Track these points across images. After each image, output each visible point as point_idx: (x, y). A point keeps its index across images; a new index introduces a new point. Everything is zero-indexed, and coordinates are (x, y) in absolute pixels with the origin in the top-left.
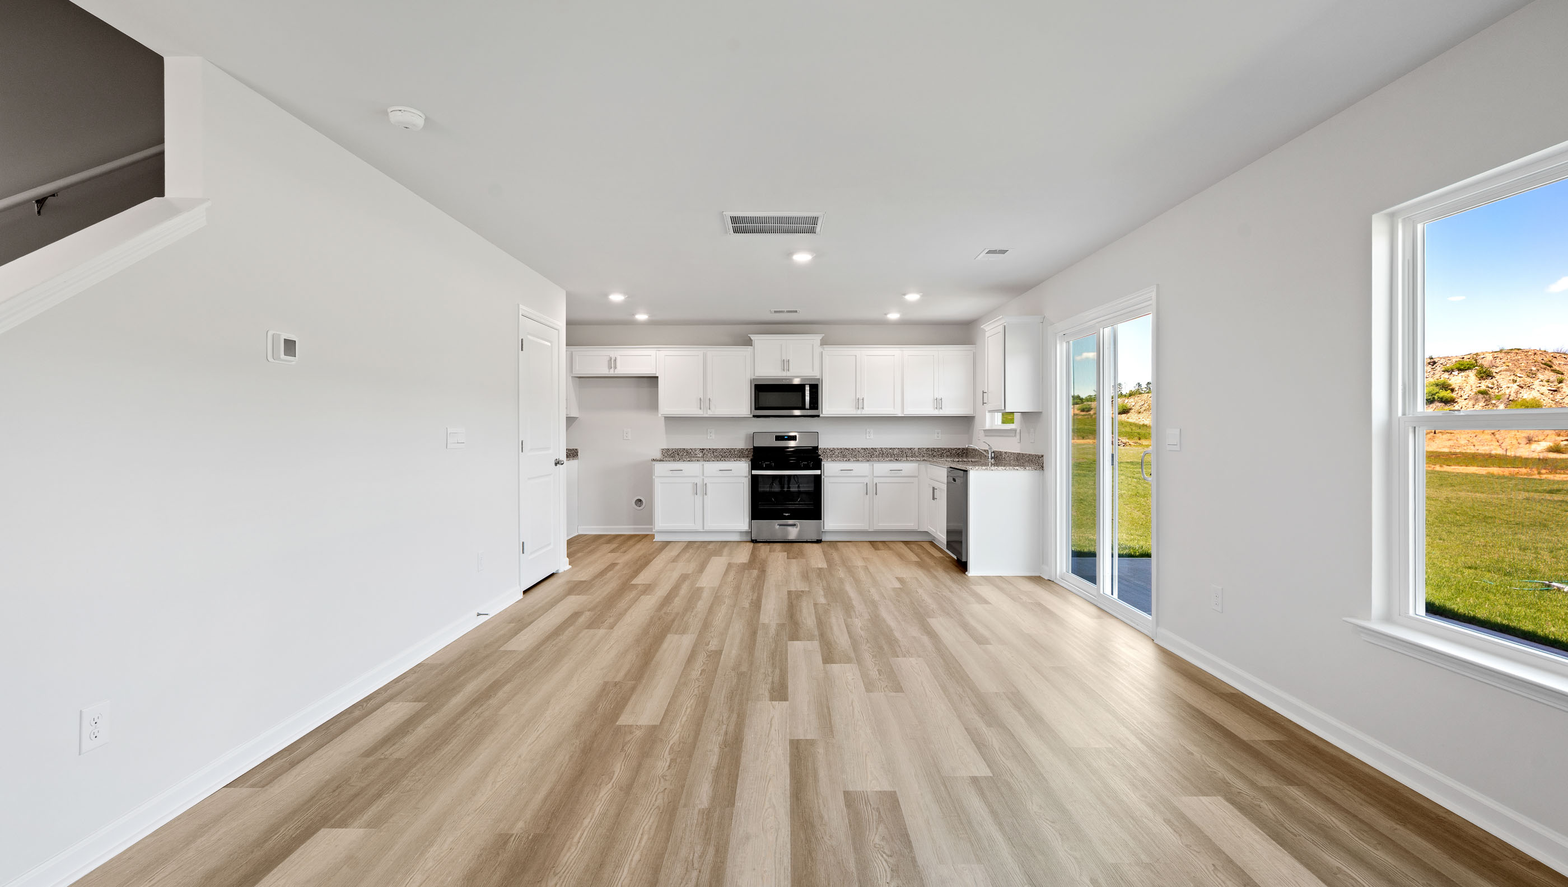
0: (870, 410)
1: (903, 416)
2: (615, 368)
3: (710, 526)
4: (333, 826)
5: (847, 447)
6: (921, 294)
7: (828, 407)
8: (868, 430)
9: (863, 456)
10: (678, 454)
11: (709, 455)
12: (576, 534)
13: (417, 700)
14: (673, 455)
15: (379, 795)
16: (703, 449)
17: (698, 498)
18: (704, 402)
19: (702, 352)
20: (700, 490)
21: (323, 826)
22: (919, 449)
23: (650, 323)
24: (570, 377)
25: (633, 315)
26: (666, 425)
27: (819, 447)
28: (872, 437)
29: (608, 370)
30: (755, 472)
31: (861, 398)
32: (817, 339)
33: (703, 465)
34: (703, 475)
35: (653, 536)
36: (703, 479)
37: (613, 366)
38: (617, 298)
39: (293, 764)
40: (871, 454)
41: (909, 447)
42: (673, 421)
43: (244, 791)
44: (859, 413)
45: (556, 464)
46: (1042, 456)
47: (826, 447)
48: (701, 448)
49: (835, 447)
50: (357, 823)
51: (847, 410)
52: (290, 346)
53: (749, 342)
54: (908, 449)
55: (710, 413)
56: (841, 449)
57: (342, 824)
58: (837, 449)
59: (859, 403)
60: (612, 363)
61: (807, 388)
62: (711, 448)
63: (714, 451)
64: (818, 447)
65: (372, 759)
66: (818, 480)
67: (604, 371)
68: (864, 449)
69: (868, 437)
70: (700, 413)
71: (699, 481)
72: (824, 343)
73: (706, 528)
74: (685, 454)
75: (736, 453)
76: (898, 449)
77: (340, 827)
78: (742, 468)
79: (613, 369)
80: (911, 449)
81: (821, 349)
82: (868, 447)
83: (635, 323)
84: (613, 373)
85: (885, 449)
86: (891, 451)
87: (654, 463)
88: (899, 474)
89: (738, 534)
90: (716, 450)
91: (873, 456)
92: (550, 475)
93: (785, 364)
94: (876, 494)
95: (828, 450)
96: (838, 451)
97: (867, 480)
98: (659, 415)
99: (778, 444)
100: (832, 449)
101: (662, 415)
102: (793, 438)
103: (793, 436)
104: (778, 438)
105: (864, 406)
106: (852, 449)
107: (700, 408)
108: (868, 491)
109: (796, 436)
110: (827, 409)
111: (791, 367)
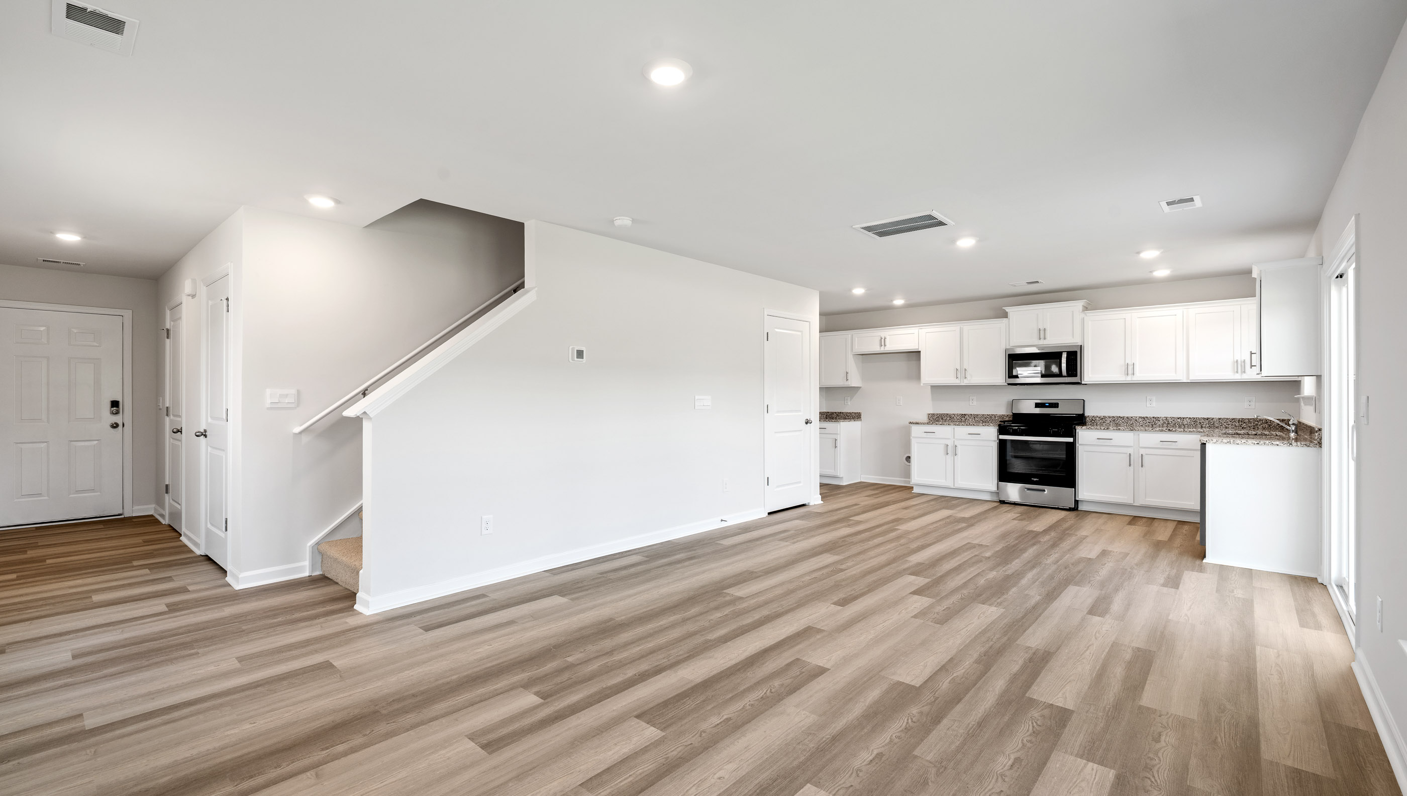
0: (1140, 376)
1: (1189, 381)
2: (885, 345)
3: (960, 483)
4: (560, 596)
5: (1121, 416)
6: (1162, 250)
7: (1091, 372)
8: (1148, 398)
9: (1142, 426)
10: (942, 419)
11: (971, 420)
12: (859, 481)
13: (647, 557)
14: (937, 419)
15: (587, 590)
16: (965, 415)
17: (950, 457)
18: (961, 372)
19: (959, 327)
20: (951, 451)
21: (557, 594)
22: (1220, 419)
23: (908, 306)
24: (852, 356)
25: (892, 301)
26: (933, 399)
27: (1086, 414)
28: (1154, 404)
29: (879, 347)
30: (1002, 437)
31: (1130, 363)
32: (1079, 305)
33: (954, 429)
34: (954, 438)
35: (912, 488)
36: (954, 441)
37: (883, 344)
38: (859, 291)
39: (572, 570)
40: (1152, 423)
41: (1206, 417)
42: (938, 390)
43: (547, 574)
44: (1129, 379)
45: (807, 423)
46: (1320, 430)
47: (1095, 415)
48: (963, 413)
49: (1106, 415)
50: (568, 597)
51: (1116, 376)
52: (580, 354)
53: (1005, 315)
54: (1204, 419)
55: (966, 382)
56: (1113, 417)
57: (563, 596)
58: (1109, 417)
59: (1129, 368)
60: (882, 342)
61: (1064, 356)
62: (972, 414)
63: (976, 416)
64: (1083, 414)
65: (601, 576)
66: (1071, 449)
67: (876, 348)
68: (1143, 418)
69: (1148, 405)
70: (957, 382)
71: (950, 443)
72: (1086, 309)
73: (957, 486)
74: (948, 419)
75: (996, 418)
76: (1190, 418)
77: (562, 596)
78: (991, 433)
79: (883, 346)
80: (1208, 419)
81: (1082, 315)
82: (1148, 416)
83: (892, 308)
84: (883, 350)
85: (1172, 418)
86: (1179, 420)
87: (911, 425)
88: (1173, 446)
89: (989, 494)
90: (977, 415)
91: (1154, 426)
92: (801, 430)
93: (1042, 333)
94: (1142, 467)
95: (1098, 418)
96: (1110, 419)
97: (1130, 451)
98: (922, 385)
99: (1038, 411)
100: (1102, 417)
101: (924, 384)
102: (1055, 405)
103: (1055, 403)
104: (1038, 405)
105: (1135, 372)
106: (1127, 418)
107: (957, 378)
108: (1132, 463)
109: (1058, 404)
110: (1090, 376)
111: (1048, 336)
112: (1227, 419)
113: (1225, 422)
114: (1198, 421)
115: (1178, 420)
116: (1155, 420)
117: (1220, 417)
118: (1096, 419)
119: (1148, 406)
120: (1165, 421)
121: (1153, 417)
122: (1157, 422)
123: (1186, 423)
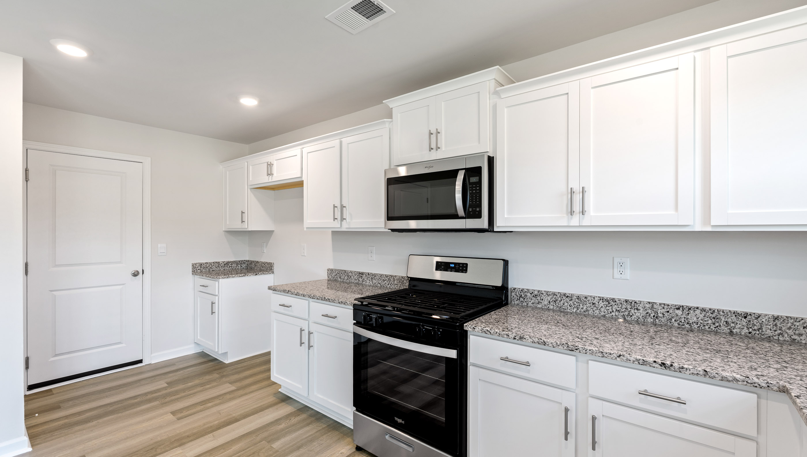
0: (598, 216)
1: (709, 229)
2: (272, 175)
3: (316, 396)
7: (506, 209)
8: (617, 260)
10: (340, 278)
11: (368, 282)
14: (336, 277)
16: (362, 274)
17: (305, 351)
18: (340, 210)
19: (339, 140)
20: (306, 339)
22: (776, 318)
24: (250, 191)
26: (335, 249)
27: (510, 286)
28: (628, 274)
31: (577, 188)
32: (489, 79)
33: (310, 304)
34: (310, 318)
36: (310, 325)
37: (270, 173)
40: (623, 314)
41: (740, 309)
47: (525, 289)
49: (543, 289)
54: (736, 314)
56: (554, 294)
58: (548, 294)
59: (574, 201)
60: (269, 170)
61: (458, 177)
64: (504, 289)
66: (457, 372)
68: (608, 301)
69: (617, 275)
71: (306, 326)
74: (346, 278)
75: (395, 282)
76: (703, 310)
79: (270, 176)
81: (495, 98)
86: (679, 312)
93: (433, 139)
94: (594, 449)
95: (529, 294)
96: (549, 298)
97: (569, 400)
98: (305, 229)
99: (439, 275)
100: (536, 293)
101: (307, 228)
102: (462, 268)
103: (463, 264)
104: (441, 266)
105: (586, 208)
106: (578, 298)
107: (335, 219)
108: (571, 428)
109: (467, 264)
110: (506, 216)
111: (442, 143)
112: (796, 319)
113: (790, 328)
114: (723, 319)
115: (677, 312)
116: (629, 307)
117: (776, 314)
118: (526, 296)
119: (615, 276)
120: (650, 311)
121: (626, 301)
122: (633, 311)
123: (695, 319)
